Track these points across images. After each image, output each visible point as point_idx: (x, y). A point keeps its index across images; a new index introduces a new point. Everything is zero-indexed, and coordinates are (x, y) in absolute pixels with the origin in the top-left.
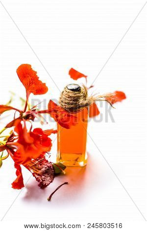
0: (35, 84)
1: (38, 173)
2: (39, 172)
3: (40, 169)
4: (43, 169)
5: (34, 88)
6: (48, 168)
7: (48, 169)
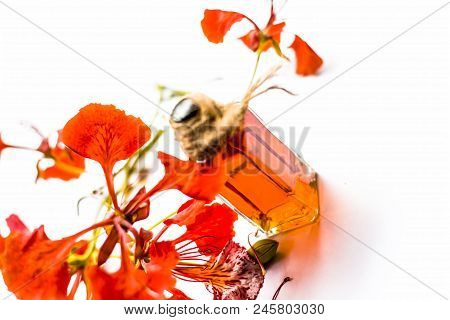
0: (119, 135)
1: (229, 279)
2: (232, 275)
3: (230, 270)
4: (236, 268)
5: (118, 147)
6: (242, 262)
7: (243, 265)
